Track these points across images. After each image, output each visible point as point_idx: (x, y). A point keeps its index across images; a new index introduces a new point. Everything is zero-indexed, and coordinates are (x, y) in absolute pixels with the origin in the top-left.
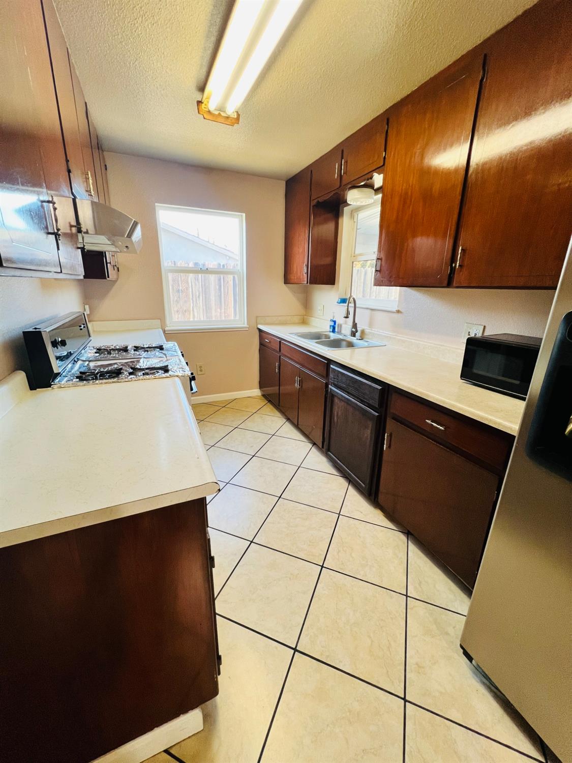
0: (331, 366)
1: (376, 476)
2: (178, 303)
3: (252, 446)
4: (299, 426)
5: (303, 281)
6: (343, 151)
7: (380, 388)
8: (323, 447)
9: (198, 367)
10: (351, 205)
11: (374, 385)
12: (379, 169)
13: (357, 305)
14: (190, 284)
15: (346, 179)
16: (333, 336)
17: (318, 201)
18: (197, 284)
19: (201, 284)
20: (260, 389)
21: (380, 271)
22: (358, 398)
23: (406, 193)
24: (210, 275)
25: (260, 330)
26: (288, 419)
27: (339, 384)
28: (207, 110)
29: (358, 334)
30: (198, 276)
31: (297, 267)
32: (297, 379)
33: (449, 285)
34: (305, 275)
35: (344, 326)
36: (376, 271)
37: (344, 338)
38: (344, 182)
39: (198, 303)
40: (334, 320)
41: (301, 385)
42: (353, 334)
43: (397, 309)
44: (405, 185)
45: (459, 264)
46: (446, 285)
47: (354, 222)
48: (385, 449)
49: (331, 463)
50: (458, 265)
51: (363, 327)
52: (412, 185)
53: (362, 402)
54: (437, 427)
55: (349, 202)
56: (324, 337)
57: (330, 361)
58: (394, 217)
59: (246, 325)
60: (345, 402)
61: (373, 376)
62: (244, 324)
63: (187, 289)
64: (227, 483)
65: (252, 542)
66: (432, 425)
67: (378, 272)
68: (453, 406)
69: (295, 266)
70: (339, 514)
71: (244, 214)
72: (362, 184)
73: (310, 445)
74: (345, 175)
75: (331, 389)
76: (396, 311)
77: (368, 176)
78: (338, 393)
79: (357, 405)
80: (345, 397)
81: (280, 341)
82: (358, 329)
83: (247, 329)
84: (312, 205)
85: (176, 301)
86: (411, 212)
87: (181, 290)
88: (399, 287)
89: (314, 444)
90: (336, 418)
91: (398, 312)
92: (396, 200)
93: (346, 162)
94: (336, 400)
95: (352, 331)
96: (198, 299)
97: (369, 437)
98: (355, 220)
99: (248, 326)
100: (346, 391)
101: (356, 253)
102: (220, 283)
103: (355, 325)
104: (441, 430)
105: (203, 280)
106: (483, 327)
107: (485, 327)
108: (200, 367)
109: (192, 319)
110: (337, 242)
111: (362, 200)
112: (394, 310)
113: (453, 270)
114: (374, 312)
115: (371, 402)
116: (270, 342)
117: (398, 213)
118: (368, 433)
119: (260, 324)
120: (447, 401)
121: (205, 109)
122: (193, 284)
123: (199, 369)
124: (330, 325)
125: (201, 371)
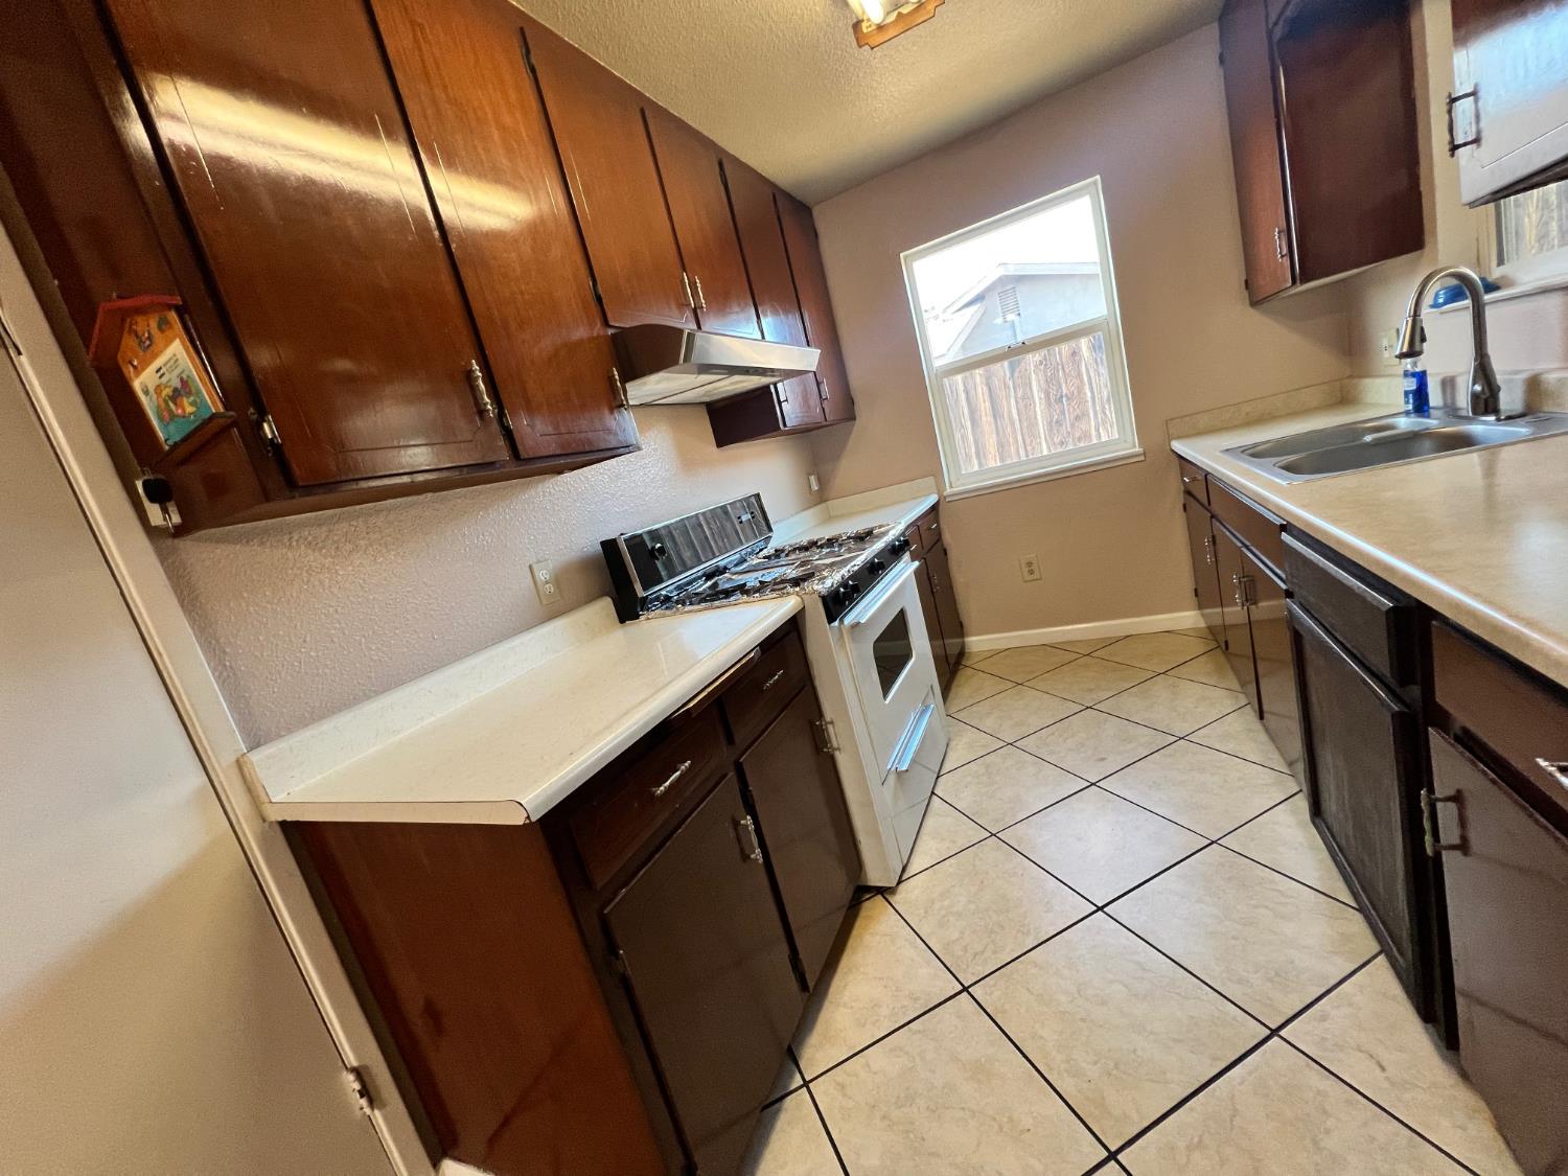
0: (1284, 535)
2: (1061, 425)
4: (1265, 720)
5: (1284, 281)
9: (1024, 564)
14: (1085, 378)
20: (1200, 610)
21: (1477, 140)
25: (1177, 456)
28: (874, 27)
29: (1507, 400)
32: (1238, 581)
34: (1286, 264)
36: (1455, 148)
40: (1418, 369)
41: (1252, 598)
51: (1537, 366)
59: (1138, 449)
62: (1135, 446)
63: (1080, 390)
65: (965, 989)
70: (1274, 1032)
71: (1098, 178)
73: (1293, 788)
81: (1206, 477)
83: (1142, 458)
84: (1275, 40)
85: (1057, 422)
96: (1107, 407)
99: (1141, 451)
103: (1483, 370)
108: (1029, 564)
116: (1193, 482)
119: (1179, 438)
121: (869, 29)
122: (1092, 375)
123: (1026, 570)
124: (1406, 393)
125: (1031, 572)
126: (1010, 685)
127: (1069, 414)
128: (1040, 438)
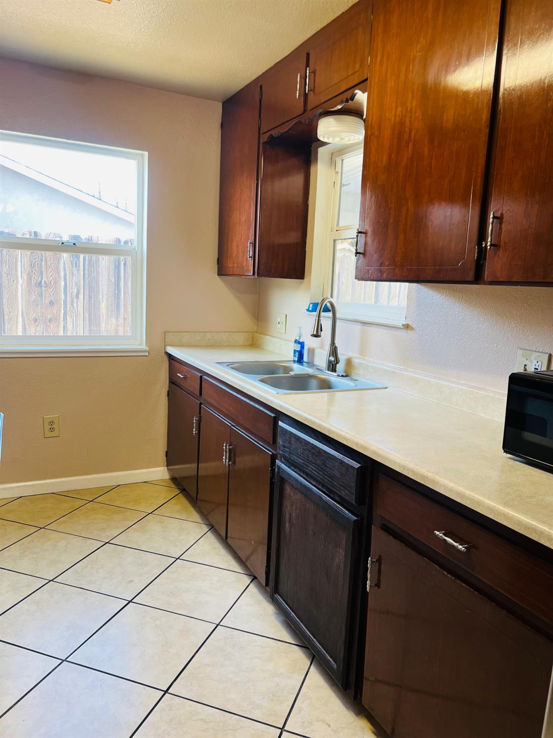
0: (280, 423)
1: (356, 646)
3: (130, 582)
4: (228, 539)
5: (248, 271)
6: (308, 55)
7: (357, 465)
8: (267, 584)
9: (46, 423)
10: (329, 143)
11: (347, 460)
12: (362, 84)
13: (338, 316)
14: (62, 274)
15: (313, 101)
16: (297, 369)
17: (271, 135)
18: (75, 272)
19: (82, 273)
20: (167, 466)
21: (364, 254)
22: (323, 486)
23: (402, 123)
24: (100, 257)
25: (170, 357)
26: (212, 528)
27: (294, 458)
29: (340, 367)
30: (78, 258)
31: (237, 246)
32: (225, 447)
33: (478, 278)
34: (251, 262)
35: (317, 351)
36: (357, 253)
37: (317, 373)
38: (310, 105)
39: (75, 305)
40: (301, 341)
41: (232, 459)
42: (332, 367)
43: (404, 323)
44: (399, 109)
45: (491, 241)
46: (472, 280)
47: (337, 173)
48: (368, 590)
49: (282, 618)
50: (489, 244)
51: (350, 354)
52: (411, 110)
53: (330, 493)
54: (453, 546)
55: (321, 138)
56: (281, 371)
57: (279, 415)
58: (384, 161)
59: (144, 347)
60: (302, 493)
61: (345, 443)
62: (140, 345)
63: (56, 281)
64: (63, 661)
66: (445, 540)
67: (361, 255)
68: (478, 503)
69: (235, 244)
70: (282, 729)
71: (146, 153)
72: (339, 107)
73: (247, 580)
74: (312, 93)
75: (279, 467)
76: (403, 325)
77: (348, 95)
78: (289, 475)
79: (320, 497)
80: (301, 484)
81: (201, 377)
82: (339, 356)
83: (147, 354)
84: (261, 142)
86: (410, 153)
87: (45, 282)
88: (407, 284)
89: (254, 578)
90: (287, 525)
91: (407, 327)
92: (387, 133)
93: (314, 72)
94: (288, 490)
95: (330, 362)
96: (75, 300)
97: (342, 565)
98: (338, 169)
99: (147, 349)
100: (304, 472)
101: (341, 225)
102: (119, 271)
103: (334, 351)
104: (459, 550)
105: (87, 267)
106: (547, 356)
107: (550, 356)
109: (62, 334)
110: (308, 205)
111: (344, 135)
112: (400, 324)
113: (482, 252)
114: (366, 328)
115: (343, 493)
116: (185, 378)
117: (390, 156)
118: (340, 557)
119: (170, 345)
120: (468, 493)
122: (67, 272)
123: (47, 427)
124: (295, 351)
125: (52, 430)
126: (34, 529)
127: (45, 298)
128: (18, 311)
